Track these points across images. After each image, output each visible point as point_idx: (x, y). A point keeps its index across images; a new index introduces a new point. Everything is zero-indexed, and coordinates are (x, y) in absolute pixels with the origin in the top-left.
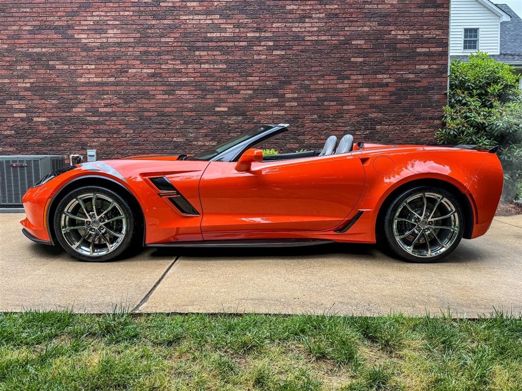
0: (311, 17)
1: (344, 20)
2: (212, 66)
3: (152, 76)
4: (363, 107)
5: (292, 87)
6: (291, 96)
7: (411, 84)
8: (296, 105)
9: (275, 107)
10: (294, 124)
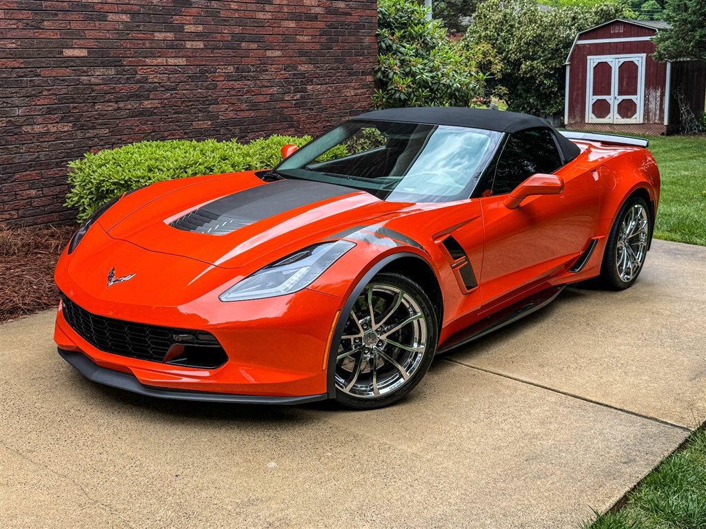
4: (291, 52)
5: (195, 11)
6: (193, 28)
7: (342, 18)
8: (202, 46)
9: (170, 50)
10: (202, 84)
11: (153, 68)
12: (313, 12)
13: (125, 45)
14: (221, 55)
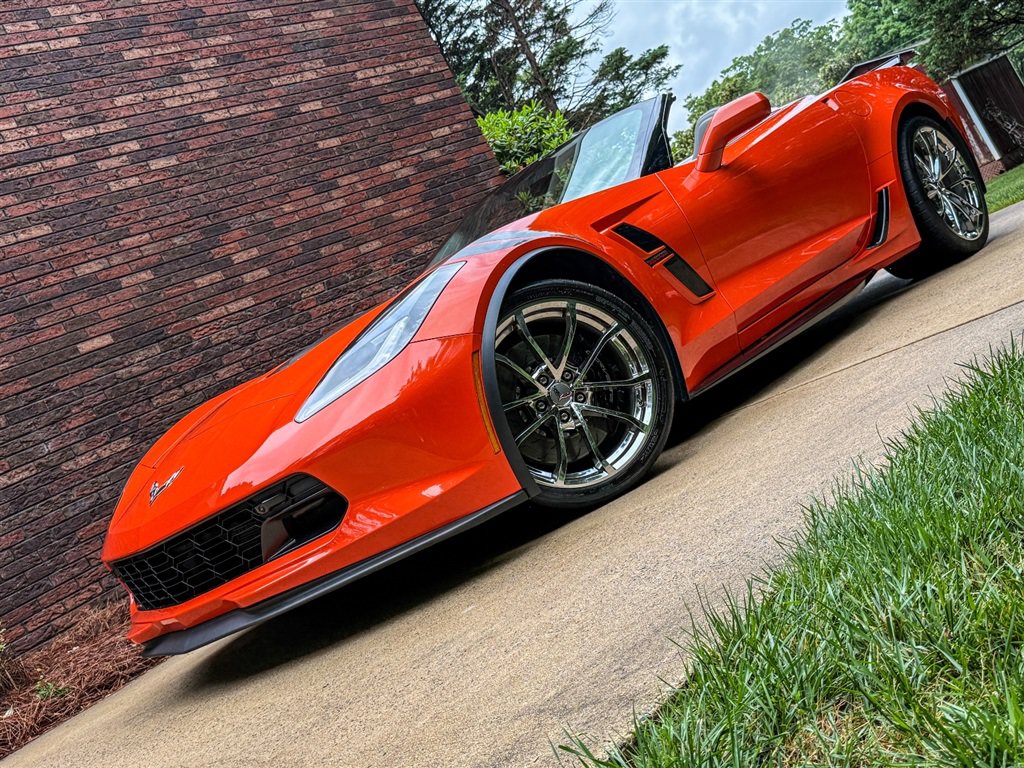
0: (189, 70)
1: (259, 66)
4: (394, 237)
5: (236, 234)
6: (244, 256)
7: (444, 170)
8: (267, 273)
9: (226, 294)
10: (288, 321)
11: (212, 325)
12: (399, 176)
13: (160, 310)
14: (297, 275)
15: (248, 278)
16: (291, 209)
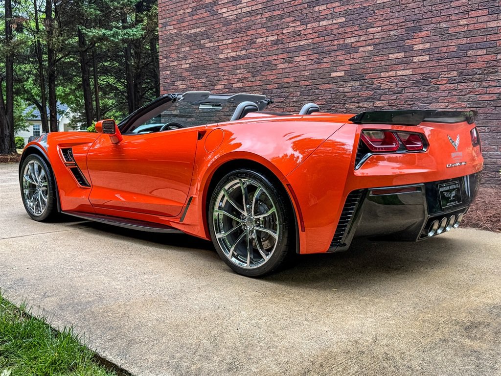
2: (330, 22)
3: (276, 44)
6: (421, 47)
8: (427, 59)
9: (400, 65)
10: (424, 88)
11: (385, 79)
14: (445, 64)
15: (416, 59)
16: (465, 23)
